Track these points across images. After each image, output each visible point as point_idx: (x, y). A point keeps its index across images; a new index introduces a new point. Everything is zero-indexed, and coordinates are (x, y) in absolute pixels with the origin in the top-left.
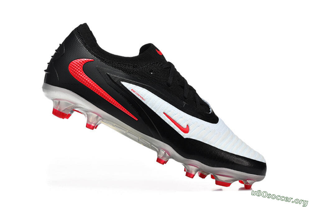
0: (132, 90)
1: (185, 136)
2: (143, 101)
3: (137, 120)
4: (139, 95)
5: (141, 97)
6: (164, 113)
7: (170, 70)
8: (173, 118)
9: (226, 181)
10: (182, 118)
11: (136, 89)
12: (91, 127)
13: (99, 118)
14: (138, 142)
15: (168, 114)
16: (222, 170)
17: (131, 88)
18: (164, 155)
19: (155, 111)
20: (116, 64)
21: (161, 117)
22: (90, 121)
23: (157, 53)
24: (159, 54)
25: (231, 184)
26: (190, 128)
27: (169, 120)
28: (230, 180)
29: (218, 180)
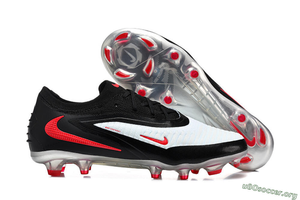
0: (106, 127)
1: (166, 147)
2: (119, 133)
3: (121, 151)
4: (114, 130)
5: (116, 130)
6: (141, 135)
7: (131, 96)
8: (150, 136)
9: (216, 169)
10: (157, 133)
11: (109, 125)
12: (86, 173)
13: (89, 162)
14: (130, 168)
15: (144, 135)
16: (209, 162)
17: (104, 126)
18: (156, 170)
19: (132, 137)
20: (83, 111)
21: (139, 140)
22: (83, 168)
23: (114, 86)
24: (116, 87)
25: (221, 169)
26: (168, 138)
27: (147, 139)
28: (219, 167)
29: (209, 171)
